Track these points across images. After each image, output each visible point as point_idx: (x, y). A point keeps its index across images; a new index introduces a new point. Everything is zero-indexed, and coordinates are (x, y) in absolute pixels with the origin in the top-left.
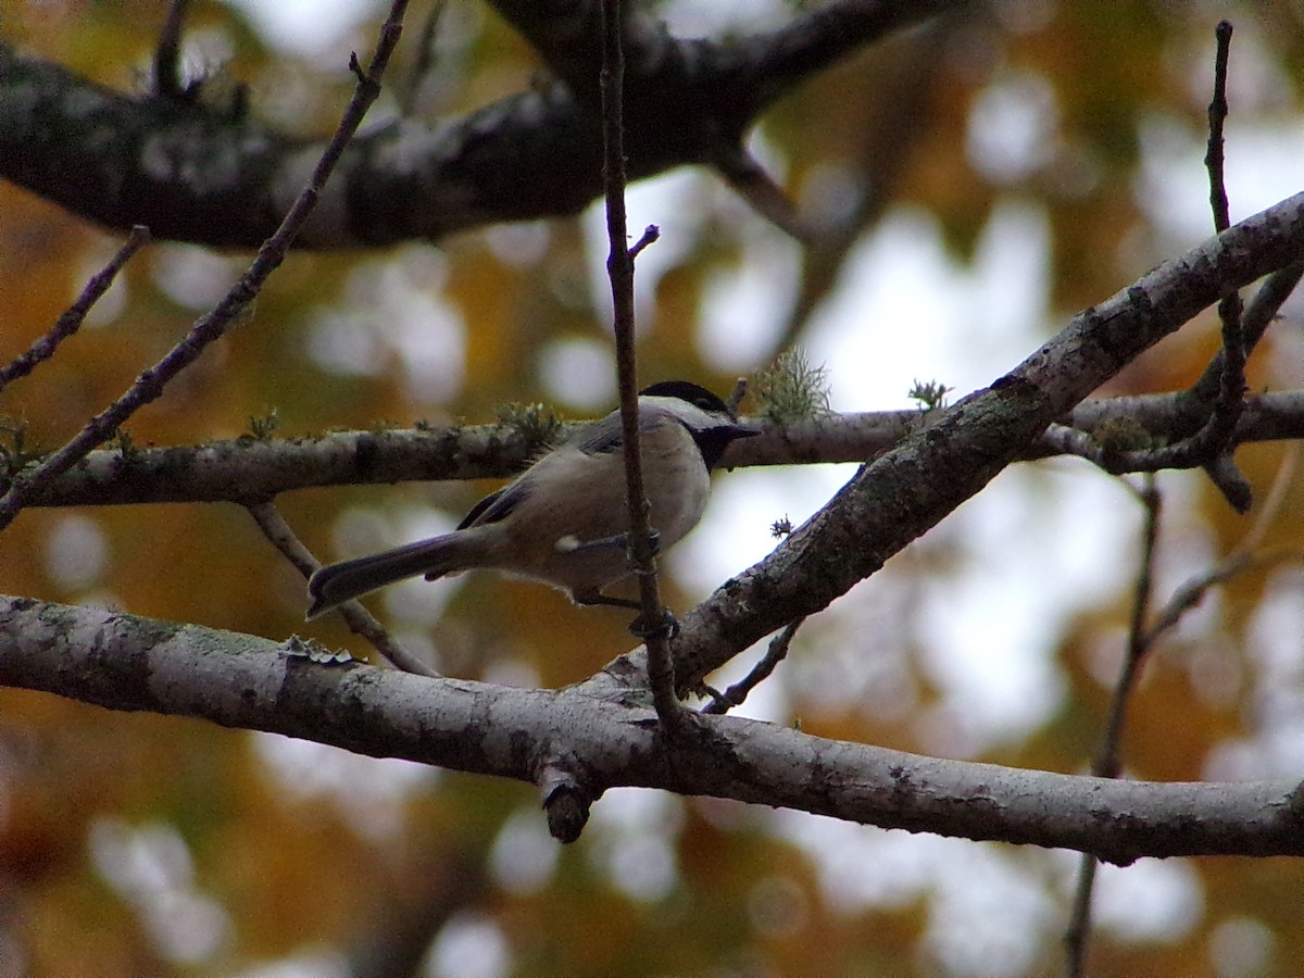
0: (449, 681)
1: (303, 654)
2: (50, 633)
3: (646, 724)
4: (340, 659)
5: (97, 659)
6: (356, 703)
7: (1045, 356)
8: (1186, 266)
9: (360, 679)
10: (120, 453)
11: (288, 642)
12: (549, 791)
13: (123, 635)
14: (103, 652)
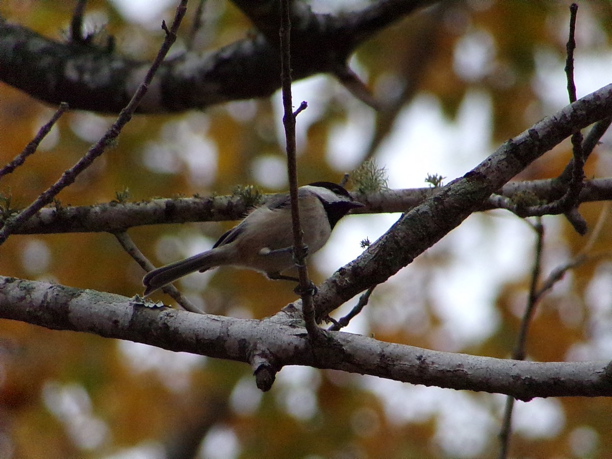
0: (209, 316)
1: (141, 303)
2: (23, 293)
3: (302, 335)
4: (158, 305)
5: (45, 306)
6: (166, 327)
7: (489, 162)
8: (556, 119)
9: (168, 315)
10: (55, 209)
11: (134, 298)
12: (256, 367)
13: (57, 295)
14: (48, 303)
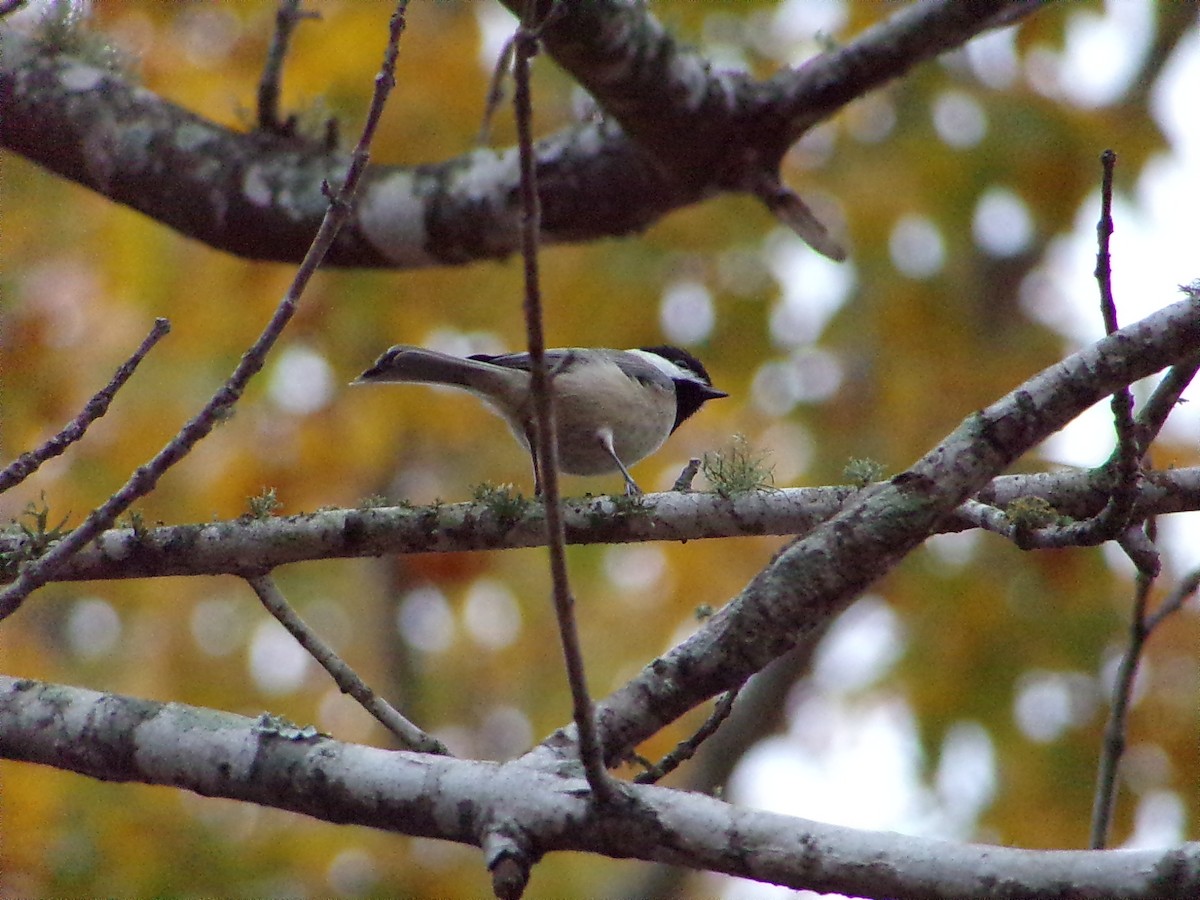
0: (404, 754)
1: (272, 730)
2: (47, 712)
3: (580, 794)
4: (307, 734)
5: (88, 736)
6: (320, 776)
7: (940, 454)
8: (1067, 372)
9: (324, 753)
10: (131, 532)
11: (260, 718)
12: (493, 855)
13: (113, 714)
14: (95, 731)
